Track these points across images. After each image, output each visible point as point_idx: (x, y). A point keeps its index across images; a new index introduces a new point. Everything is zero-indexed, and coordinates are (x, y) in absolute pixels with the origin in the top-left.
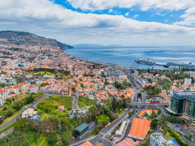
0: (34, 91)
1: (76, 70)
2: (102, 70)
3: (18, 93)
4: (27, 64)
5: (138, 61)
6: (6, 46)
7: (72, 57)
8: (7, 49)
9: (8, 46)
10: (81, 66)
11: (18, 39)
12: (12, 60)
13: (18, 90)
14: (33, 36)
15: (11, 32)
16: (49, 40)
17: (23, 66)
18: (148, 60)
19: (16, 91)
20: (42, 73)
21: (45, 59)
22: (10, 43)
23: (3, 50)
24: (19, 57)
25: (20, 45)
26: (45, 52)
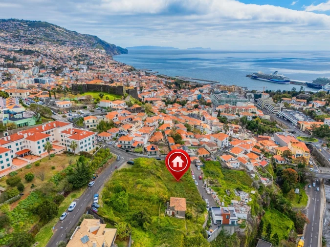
0: (86, 146)
1: (145, 91)
2: (197, 92)
3: (42, 152)
4: (51, 79)
5: (254, 75)
6: (10, 46)
7: (130, 68)
8: (12, 51)
9: (13, 47)
10: (154, 85)
11: (31, 34)
12: (22, 71)
13: (41, 144)
14: (57, 29)
15: (18, 21)
16: (86, 38)
17: (43, 82)
18: (274, 73)
19: (36, 147)
20: (94, 95)
21: (82, 71)
22: (17, 42)
23: (6, 53)
24: (33, 66)
25: (36, 45)
26: (80, 58)
